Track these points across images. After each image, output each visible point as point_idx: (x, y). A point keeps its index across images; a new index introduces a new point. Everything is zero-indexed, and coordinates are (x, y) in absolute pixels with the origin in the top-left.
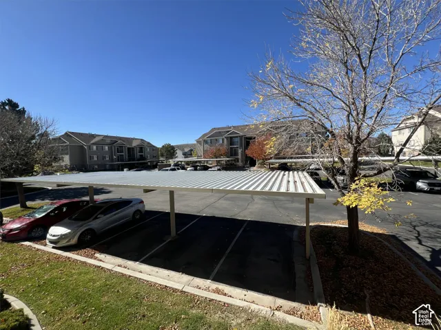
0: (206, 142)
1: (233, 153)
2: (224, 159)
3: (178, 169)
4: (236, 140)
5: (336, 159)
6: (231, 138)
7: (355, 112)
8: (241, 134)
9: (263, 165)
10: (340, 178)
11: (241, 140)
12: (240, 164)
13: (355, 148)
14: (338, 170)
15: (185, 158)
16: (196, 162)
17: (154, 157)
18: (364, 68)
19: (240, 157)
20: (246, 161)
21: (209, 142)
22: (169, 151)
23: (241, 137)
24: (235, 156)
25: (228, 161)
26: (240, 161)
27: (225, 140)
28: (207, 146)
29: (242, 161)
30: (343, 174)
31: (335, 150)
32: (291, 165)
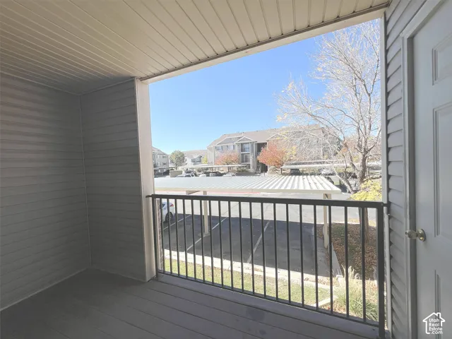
0: (217, 149)
1: (244, 159)
2: (236, 166)
3: (193, 176)
4: (246, 146)
5: (348, 165)
6: (242, 144)
7: (363, 127)
8: (253, 140)
9: (274, 171)
10: (352, 182)
11: (252, 146)
12: (251, 170)
13: (364, 156)
14: (350, 174)
15: (194, 164)
16: (207, 169)
17: (164, 164)
18: (369, 95)
19: (251, 163)
20: (258, 167)
21: (220, 148)
22: (179, 158)
23: (252, 143)
24: (246, 161)
25: (240, 167)
26: (251, 167)
27: (237, 146)
28: (218, 153)
29: (253, 167)
30: (355, 177)
31: (348, 157)
32: (303, 171)
